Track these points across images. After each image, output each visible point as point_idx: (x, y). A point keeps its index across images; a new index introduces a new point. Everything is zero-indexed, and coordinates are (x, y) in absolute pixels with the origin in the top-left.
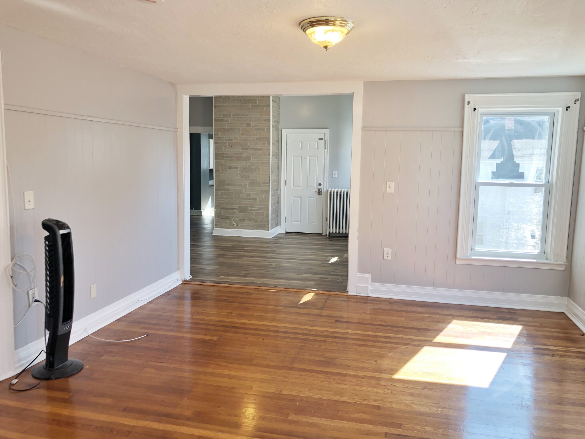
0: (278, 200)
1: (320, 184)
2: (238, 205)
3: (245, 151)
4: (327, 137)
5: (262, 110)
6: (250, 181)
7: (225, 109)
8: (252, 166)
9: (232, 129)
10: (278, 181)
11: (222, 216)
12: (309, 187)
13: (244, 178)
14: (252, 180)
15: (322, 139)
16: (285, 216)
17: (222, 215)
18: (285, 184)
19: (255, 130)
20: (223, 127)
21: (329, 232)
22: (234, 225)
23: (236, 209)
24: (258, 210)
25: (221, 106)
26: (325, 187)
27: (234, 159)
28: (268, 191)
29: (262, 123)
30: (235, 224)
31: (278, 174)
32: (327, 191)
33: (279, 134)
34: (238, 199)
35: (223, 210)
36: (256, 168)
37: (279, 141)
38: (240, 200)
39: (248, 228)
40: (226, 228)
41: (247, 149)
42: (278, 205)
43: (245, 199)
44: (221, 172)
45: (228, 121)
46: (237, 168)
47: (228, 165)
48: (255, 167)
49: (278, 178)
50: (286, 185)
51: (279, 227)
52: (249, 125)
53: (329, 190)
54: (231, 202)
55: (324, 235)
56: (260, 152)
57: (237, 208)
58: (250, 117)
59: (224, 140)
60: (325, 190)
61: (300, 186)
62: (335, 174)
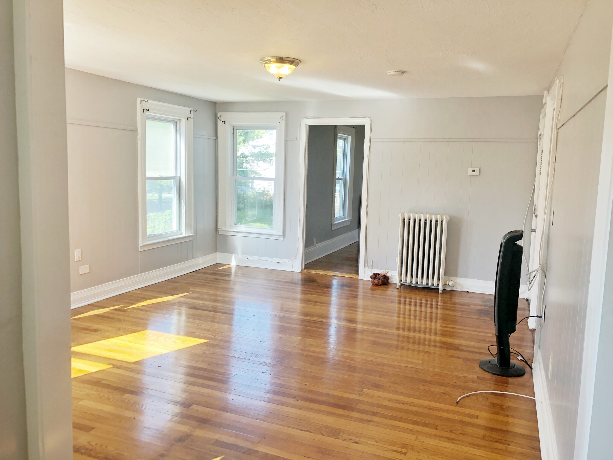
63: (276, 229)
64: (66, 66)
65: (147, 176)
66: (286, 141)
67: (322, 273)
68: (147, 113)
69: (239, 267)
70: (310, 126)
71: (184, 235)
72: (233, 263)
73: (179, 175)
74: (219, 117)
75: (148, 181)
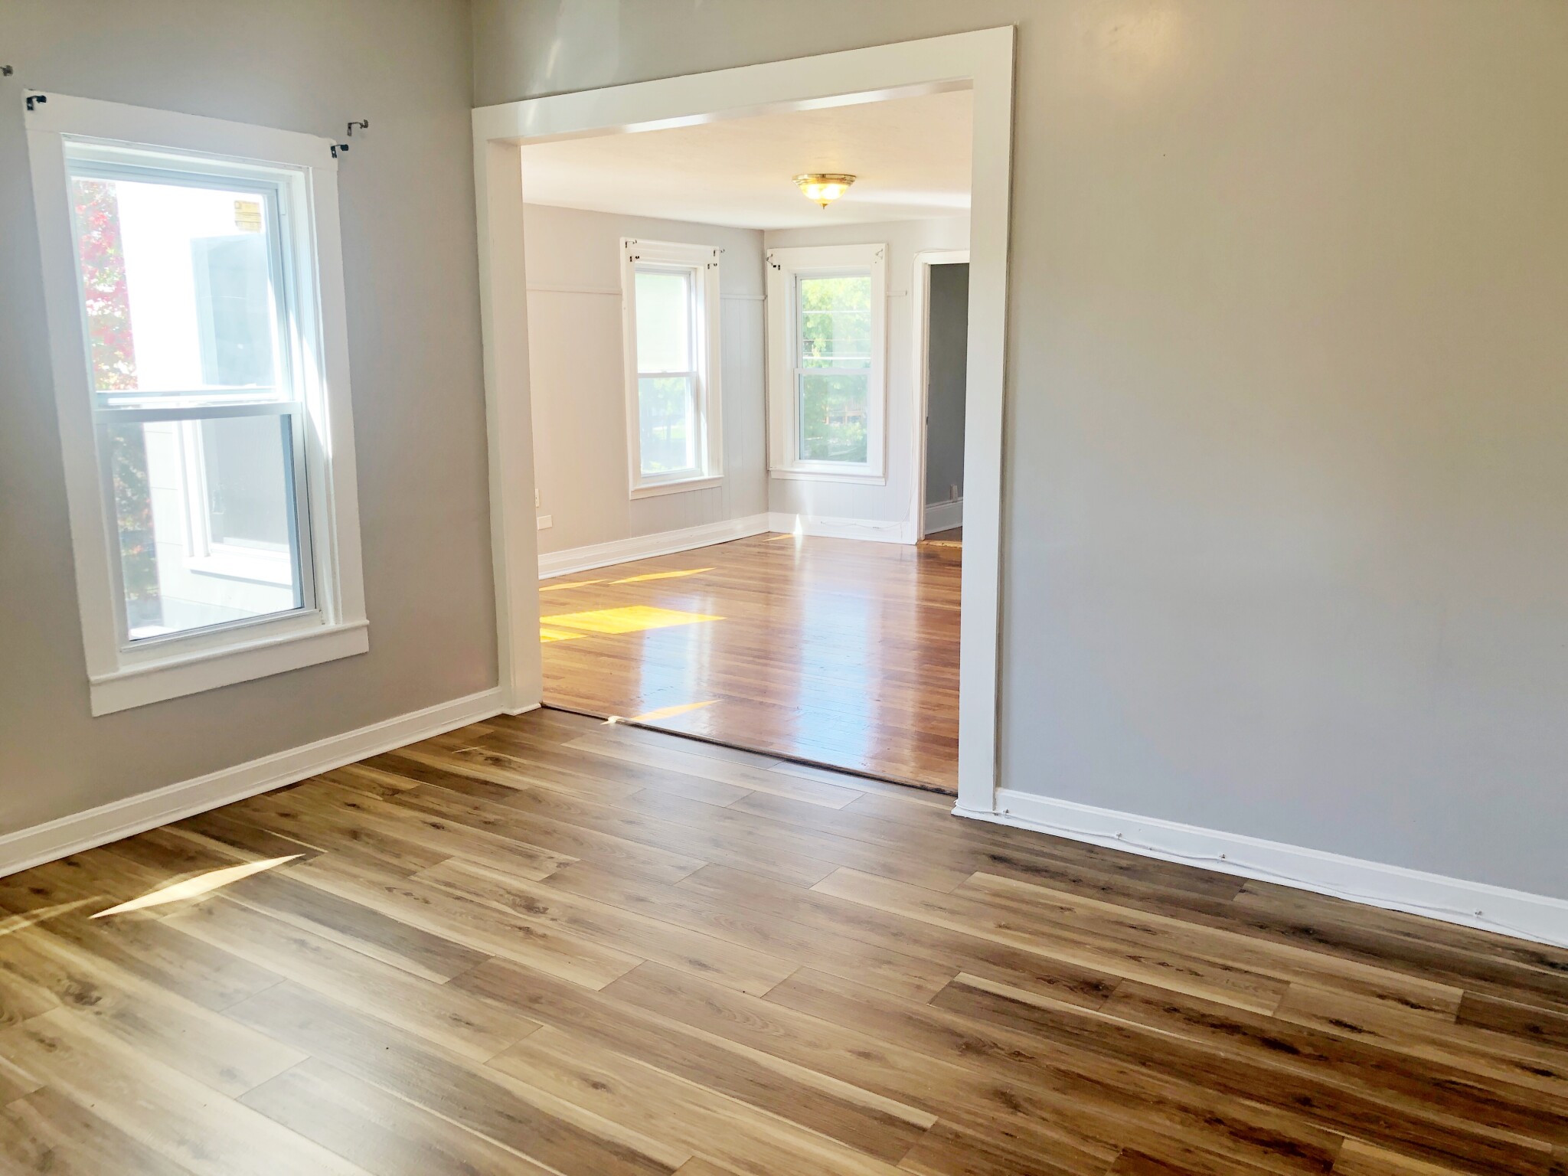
63: (872, 466)
64: (524, 201)
65: (639, 372)
66: (888, 298)
67: (956, 545)
68: (637, 262)
69: (809, 538)
70: (932, 266)
71: (706, 476)
72: (798, 532)
73: (695, 370)
74: (768, 259)
75: (641, 381)
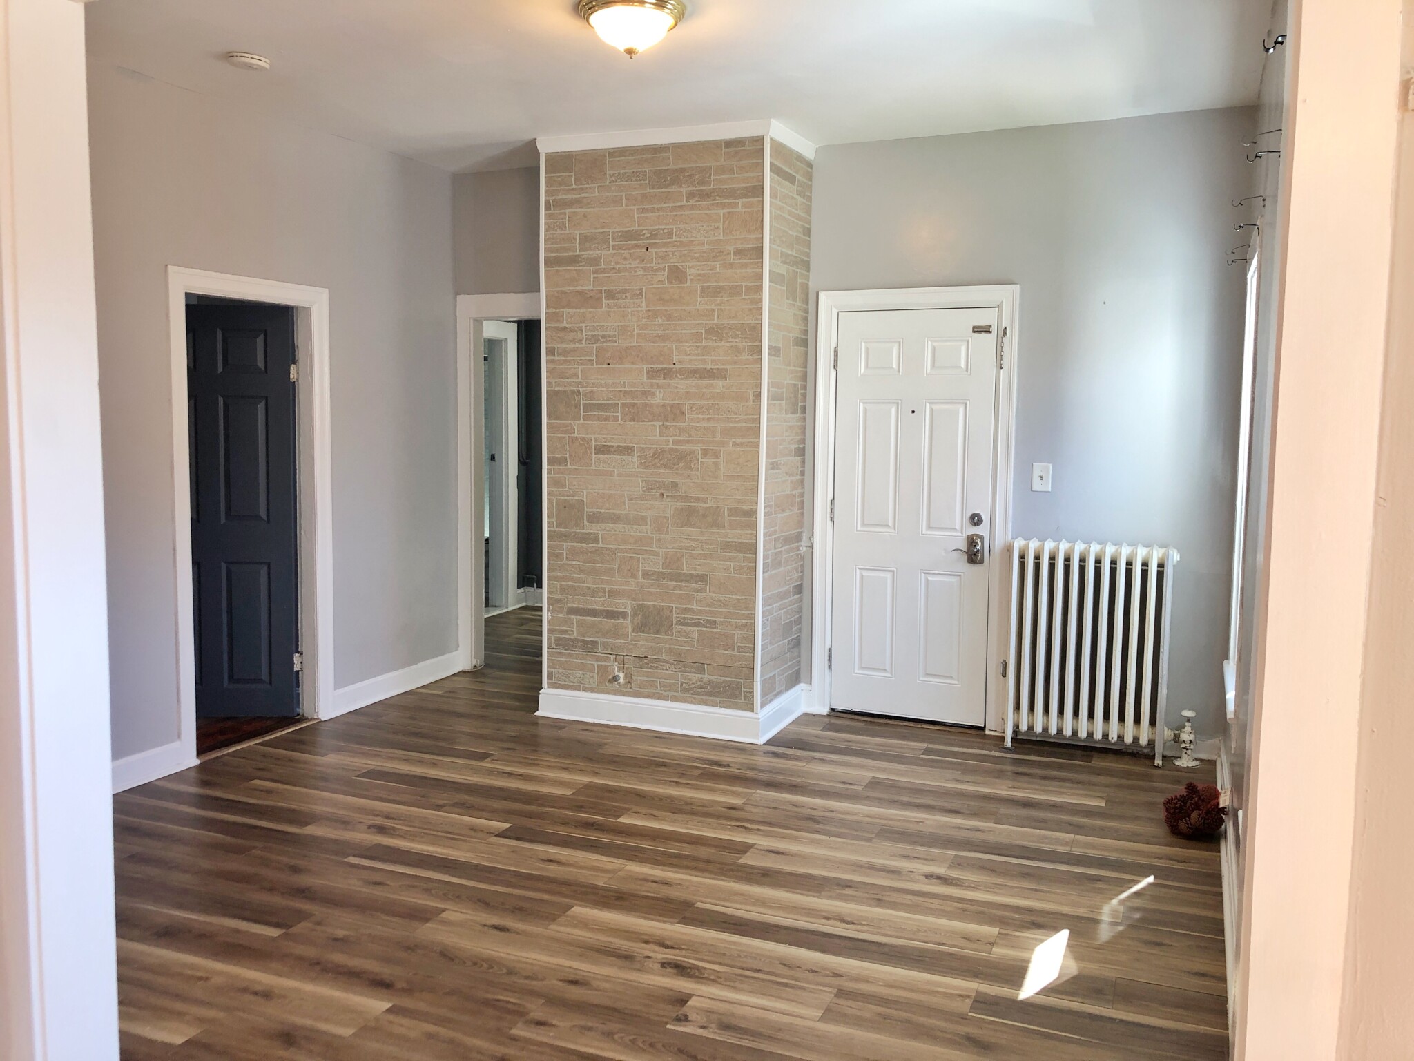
0: (802, 578)
1: (976, 520)
2: (634, 599)
3: (661, 381)
4: (1011, 318)
5: (730, 210)
6: (680, 504)
7: (585, 216)
8: (688, 442)
9: (611, 295)
10: (802, 503)
11: (573, 640)
12: (929, 527)
13: (656, 492)
14: (685, 498)
15: (987, 330)
16: (828, 646)
17: (574, 636)
18: (828, 515)
19: (701, 297)
20: (578, 288)
21: (1016, 727)
22: (615, 679)
23: (623, 615)
24: (712, 624)
25: (571, 203)
26: (997, 534)
27: (619, 415)
28: (752, 548)
29: (731, 266)
30: (622, 675)
31: (802, 473)
32: (1009, 549)
33: (807, 311)
34: (633, 576)
35: (576, 618)
36: (705, 453)
37: (806, 342)
38: (640, 579)
39: (670, 694)
40: (585, 689)
41: (667, 373)
42: (801, 600)
43: (660, 576)
44: (569, 466)
45: (595, 261)
46: (628, 450)
47: (596, 440)
48: (698, 448)
49: (800, 491)
50: (832, 519)
51: (802, 686)
52: (677, 275)
53: (1018, 544)
54: (607, 587)
55: (993, 733)
56: (719, 385)
57: (629, 610)
58: (682, 242)
59: (580, 341)
60: (998, 544)
61: (890, 523)
62: (1041, 478)
